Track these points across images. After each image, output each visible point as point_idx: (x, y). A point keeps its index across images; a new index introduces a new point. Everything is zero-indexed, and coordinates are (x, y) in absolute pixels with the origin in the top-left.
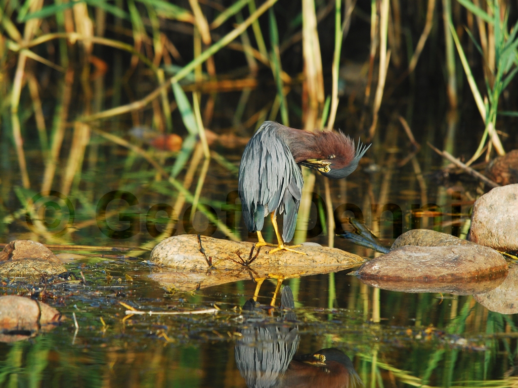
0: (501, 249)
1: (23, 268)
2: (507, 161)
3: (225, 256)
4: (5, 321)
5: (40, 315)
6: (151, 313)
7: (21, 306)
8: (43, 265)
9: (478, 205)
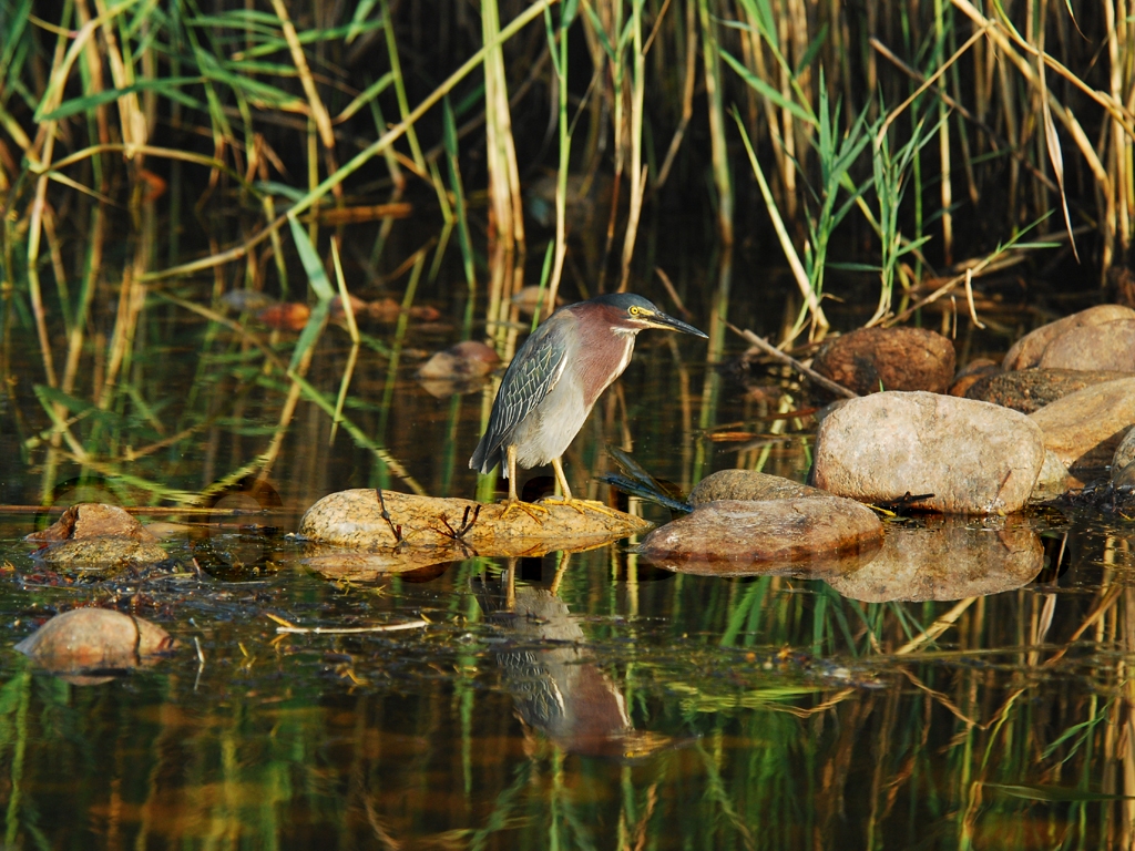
0: (865, 500)
1: (96, 552)
2: (850, 345)
3: (421, 523)
4: (81, 652)
5: (138, 639)
6: (318, 630)
7: (107, 626)
8: (128, 547)
9: (826, 428)
